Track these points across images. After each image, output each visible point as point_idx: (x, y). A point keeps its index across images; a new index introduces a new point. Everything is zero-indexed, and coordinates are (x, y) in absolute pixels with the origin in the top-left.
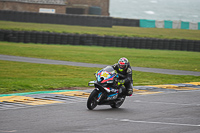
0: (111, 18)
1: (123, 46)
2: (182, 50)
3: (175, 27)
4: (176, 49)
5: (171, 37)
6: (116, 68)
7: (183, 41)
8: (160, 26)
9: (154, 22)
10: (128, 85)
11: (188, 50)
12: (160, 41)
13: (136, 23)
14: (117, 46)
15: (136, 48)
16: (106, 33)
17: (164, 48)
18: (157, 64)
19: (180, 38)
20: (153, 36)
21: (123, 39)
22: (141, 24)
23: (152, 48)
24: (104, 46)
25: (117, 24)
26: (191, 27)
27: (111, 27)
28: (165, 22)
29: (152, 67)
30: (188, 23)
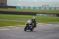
0: (8, 6)
1: (11, 14)
2: (28, 15)
3: (26, 8)
4: (27, 15)
5: (25, 11)
6: (32, 20)
7: (29, 12)
8: (22, 8)
9: (20, 7)
10: (35, 24)
11: (30, 15)
12: (22, 12)
13: (15, 7)
14: (9, 14)
15: (15, 14)
16: (6, 10)
17: (23, 15)
18: (21, 19)
19: (28, 11)
20: (20, 11)
21: (11, 12)
22: (16, 7)
23: (20, 15)
24: (5, 14)
25: (9, 8)
26: (31, 8)
27: (7, 8)
28: (23, 7)
29: (20, 20)
30: (30, 7)
